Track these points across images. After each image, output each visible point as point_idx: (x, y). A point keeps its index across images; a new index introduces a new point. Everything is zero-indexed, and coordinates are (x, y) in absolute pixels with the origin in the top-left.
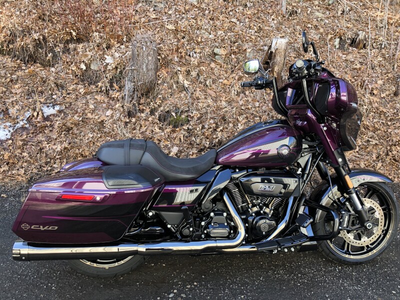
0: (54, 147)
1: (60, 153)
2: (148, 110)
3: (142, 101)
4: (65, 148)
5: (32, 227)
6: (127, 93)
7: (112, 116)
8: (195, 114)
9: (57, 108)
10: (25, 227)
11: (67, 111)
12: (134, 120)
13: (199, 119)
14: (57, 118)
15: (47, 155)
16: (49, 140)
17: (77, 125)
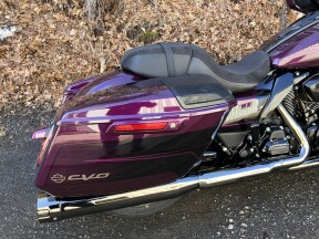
0: (21, 73)
1: (30, 78)
2: (114, 27)
3: (107, 17)
4: (34, 73)
5: (70, 178)
6: (89, 9)
7: (77, 36)
8: (167, 28)
9: (14, 29)
10: (58, 178)
11: (26, 32)
12: (101, 38)
13: (171, 32)
14: (15, 41)
15: (14, 82)
16: (13, 65)
17: (41, 47)
